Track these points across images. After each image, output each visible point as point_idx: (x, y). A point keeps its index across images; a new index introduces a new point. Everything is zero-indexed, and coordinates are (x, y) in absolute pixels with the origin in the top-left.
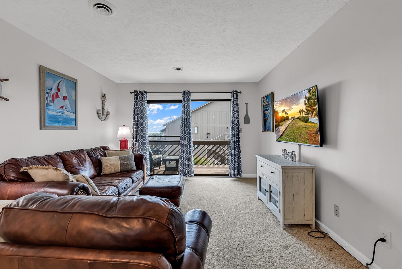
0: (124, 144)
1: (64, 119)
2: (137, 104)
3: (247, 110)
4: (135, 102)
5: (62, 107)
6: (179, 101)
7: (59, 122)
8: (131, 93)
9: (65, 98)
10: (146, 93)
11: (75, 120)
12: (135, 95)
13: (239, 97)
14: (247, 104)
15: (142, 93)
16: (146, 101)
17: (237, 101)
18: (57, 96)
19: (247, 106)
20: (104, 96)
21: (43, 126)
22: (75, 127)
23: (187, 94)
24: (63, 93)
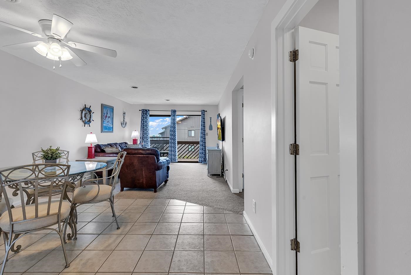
0: (135, 141)
1: (109, 127)
2: (143, 118)
3: (211, 121)
4: (142, 116)
5: (108, 122)
6: (169, 116)
7: (107, 129)
8: (140, 110)
9: (109, 117)
10: (149, 110)
11: (113, 128)
12: (142, 112)
13: (205, 114)
14: (211, 118)
15: (146, 110)
16: (149, 116)
17: (204, 117)
18: (107, 117)
19: (211, 120)
20: (124, 114)
21: (102, 131)
22: (112, 132)
23: (174, 111)
24: (109, 115)
